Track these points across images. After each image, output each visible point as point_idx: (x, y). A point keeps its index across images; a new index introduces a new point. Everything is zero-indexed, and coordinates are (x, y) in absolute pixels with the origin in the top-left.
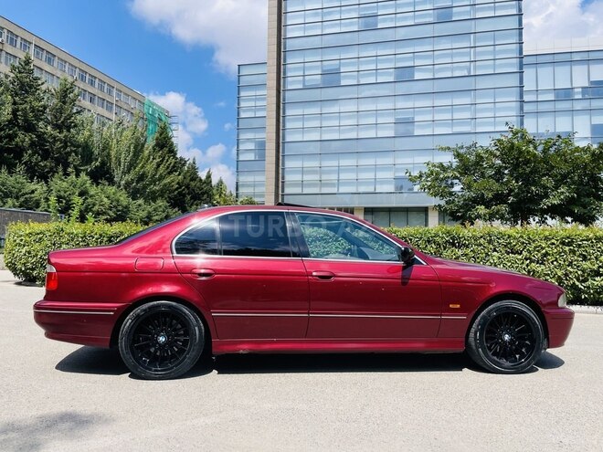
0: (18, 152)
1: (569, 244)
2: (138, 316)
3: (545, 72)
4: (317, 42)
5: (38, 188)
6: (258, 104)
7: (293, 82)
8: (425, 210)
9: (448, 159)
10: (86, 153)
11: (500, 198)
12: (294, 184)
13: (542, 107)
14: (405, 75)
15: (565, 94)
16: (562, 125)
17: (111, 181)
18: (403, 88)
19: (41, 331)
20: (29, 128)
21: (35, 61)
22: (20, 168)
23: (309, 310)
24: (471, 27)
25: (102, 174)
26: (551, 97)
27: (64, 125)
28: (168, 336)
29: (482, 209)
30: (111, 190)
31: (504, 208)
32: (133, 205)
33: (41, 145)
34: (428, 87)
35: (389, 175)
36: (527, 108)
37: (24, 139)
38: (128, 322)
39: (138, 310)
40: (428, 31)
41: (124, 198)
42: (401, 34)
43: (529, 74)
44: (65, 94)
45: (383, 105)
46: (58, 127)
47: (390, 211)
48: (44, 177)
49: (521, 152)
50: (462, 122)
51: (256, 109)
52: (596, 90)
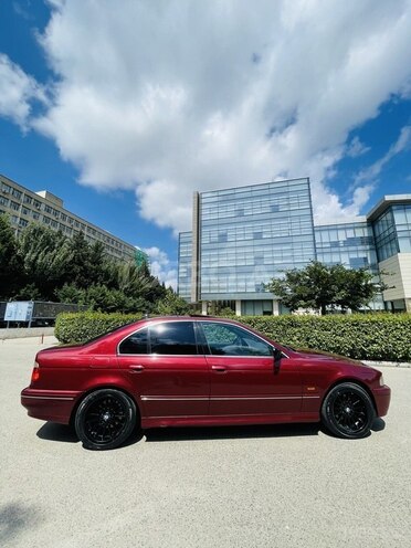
0: (74, 275)
1: (357, 325)
2: (90, 401)
3: (325, 234)
4: (216, 222)
5: (81, 292)
6: (188, 250)
7: (205, 240)
8: (271, 301)
9: (282, 276)
10: (107, 275)
11: (311, 297)
12: (206, 288)
13: (325, 250)
14: (258, 236)
15: (336, 244)
16: (336, 259)
17: (117, 289)
18: (257, 242)
19: (25, 411)
20: (81, 264)
21: (85, 232)
22: (74, 283)
23: (210, 395)
24: (288, 214)
25: (114, 285)
26: (328, 245)
27: (97, 261)
28: (111, 414)
29: (302, 302)
30: (117, 293)
31: (314, 302)
32: (127, 299)
33: (85, 272)
34: (269, 241)
35: (252, 283)
36: (318, 251)
37: (77, 269)
38: (83, 405)
39: (90, 396)
40: (268, 216)
41: (122, 296)
42: (254, 218)
43: (317, 235)
44: (98, 248)
45: (248, 250)
46: (94, 263)
47: (254, 301)
48: (85, 287)
49: (320, 273)
50: (287, 258)
51: (187, 253)
52: (350, 242)
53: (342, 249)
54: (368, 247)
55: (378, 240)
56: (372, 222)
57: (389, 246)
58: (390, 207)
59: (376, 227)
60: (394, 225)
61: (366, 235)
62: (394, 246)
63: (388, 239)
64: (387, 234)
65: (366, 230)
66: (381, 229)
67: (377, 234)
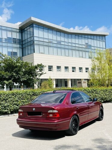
52: (8, 40)
53: (4, 44)
54: (18, 46)
55: (24, 43)
56: (22, 30)
57: (29, 48)
58: (33, 24)
59: (23, 34)
60: (33, 36)
61: (18, 38)
62: (32, 48)
63: (29, 44)
64: (29, 40)
65: (18, 34)
66: (26, 36)
67: (24, 39)
